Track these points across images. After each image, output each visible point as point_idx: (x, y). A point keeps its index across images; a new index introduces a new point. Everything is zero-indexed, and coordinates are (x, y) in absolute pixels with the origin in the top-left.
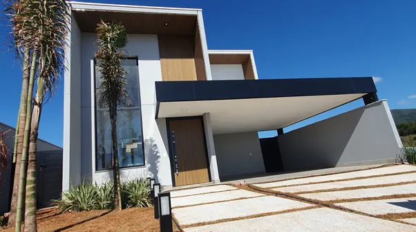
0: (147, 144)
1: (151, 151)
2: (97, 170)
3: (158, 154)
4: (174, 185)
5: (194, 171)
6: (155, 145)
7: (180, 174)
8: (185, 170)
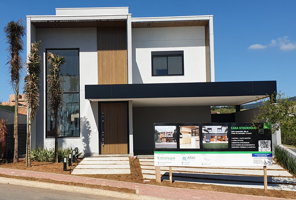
0: (82, 121)
1: (85, 127)
2: (46, 137)
3: (90, 129)
4: (100, 153)
5: (117, 145)
6: (88, 122)
7: (106, 145)
8: (110, 144)
